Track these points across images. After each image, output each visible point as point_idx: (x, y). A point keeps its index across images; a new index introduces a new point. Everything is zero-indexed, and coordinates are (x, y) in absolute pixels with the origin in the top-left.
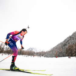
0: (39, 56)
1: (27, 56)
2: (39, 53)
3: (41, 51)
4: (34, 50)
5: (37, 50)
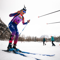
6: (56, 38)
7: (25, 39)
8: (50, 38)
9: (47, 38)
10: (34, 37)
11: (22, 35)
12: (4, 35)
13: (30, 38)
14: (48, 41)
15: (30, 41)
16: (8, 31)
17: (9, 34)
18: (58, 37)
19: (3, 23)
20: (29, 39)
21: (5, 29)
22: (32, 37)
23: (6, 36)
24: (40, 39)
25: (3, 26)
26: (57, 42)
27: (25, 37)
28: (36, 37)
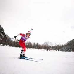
0: (55, 50)
1: (44, 50)
2: (55, 46)
3: (57, 45)
4: (49, 44)
5: (52, 44)
6: (61, 46)
8: (53, 46)
9: (51, 45)
10: (35, 43)
14: (51, 49)
15: (30, 48)
17: (3, 37)
18: (63, 45)
20: (28, 45)
22: (33, 43)
24: (42, 46)
26: (61, 51)
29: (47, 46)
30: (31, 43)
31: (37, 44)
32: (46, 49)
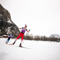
7: (34, 38)
9: (58, 37)
10: (43, 36)
11: (31, 34)
12: (15, 34)
13: (39, 37)
15: (38, 40)
16: (18, 30)
19: (14, 23)
20: (37, 38)
21: (15, 28)
22: (40, 36)
23: (16, 35)
24: (49, 38)
25: (13, 26)
27: (33, 36)
28: (44, 36)
29: (54, 38)
30: (39, 36)
31: (44, 37)
32: (53, 41)
